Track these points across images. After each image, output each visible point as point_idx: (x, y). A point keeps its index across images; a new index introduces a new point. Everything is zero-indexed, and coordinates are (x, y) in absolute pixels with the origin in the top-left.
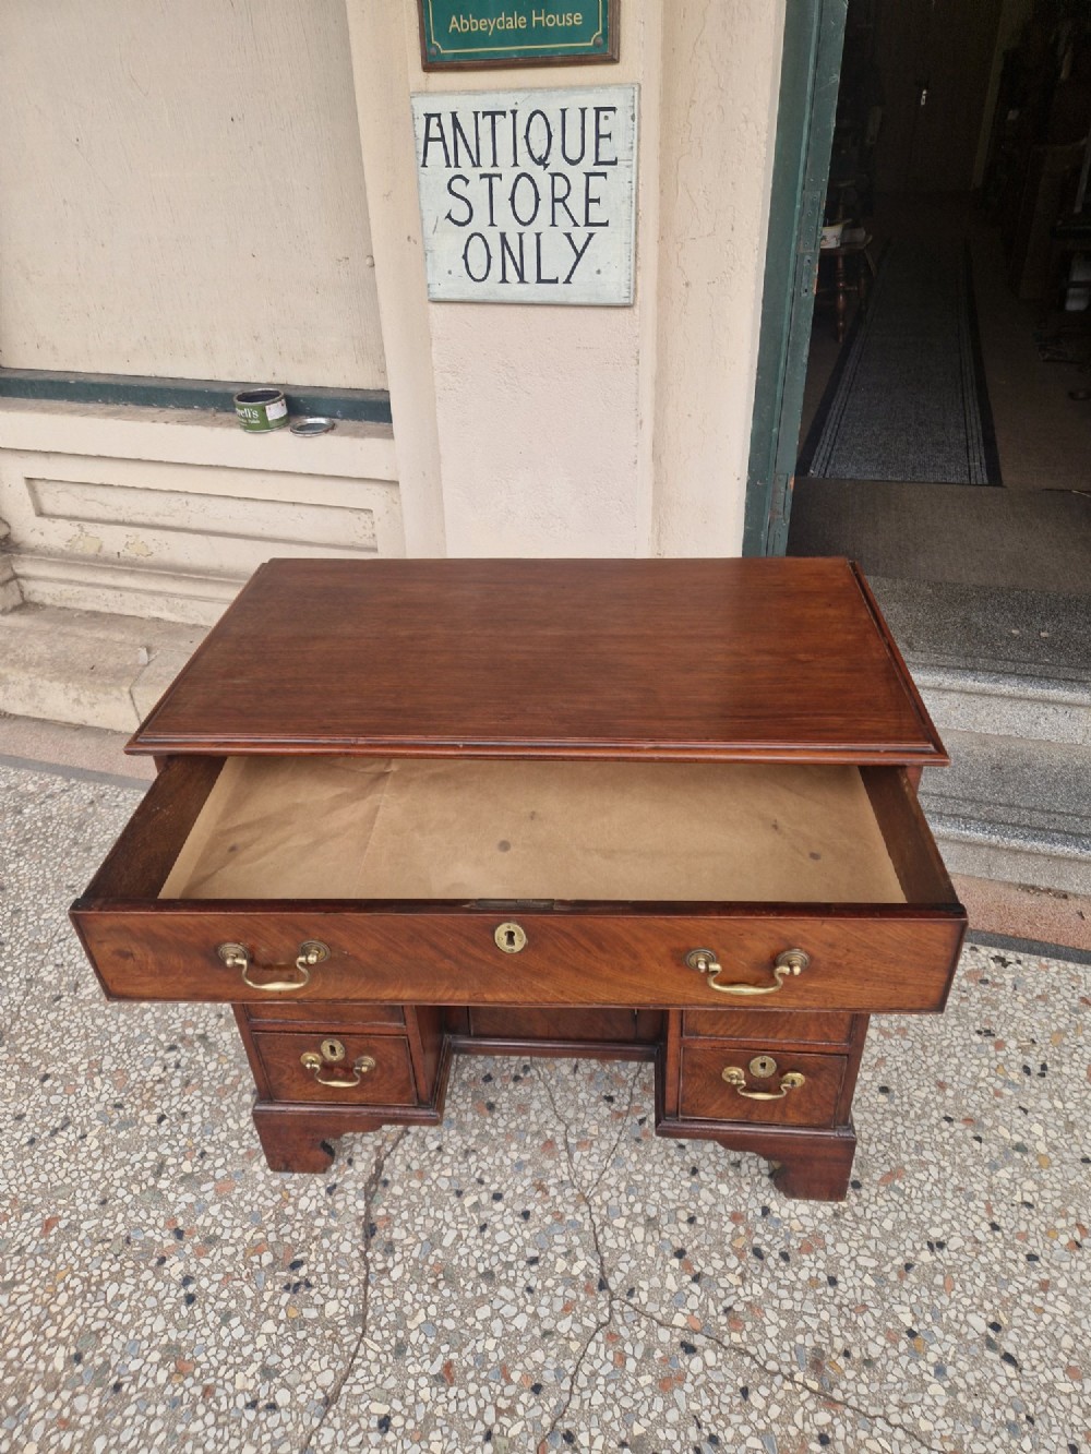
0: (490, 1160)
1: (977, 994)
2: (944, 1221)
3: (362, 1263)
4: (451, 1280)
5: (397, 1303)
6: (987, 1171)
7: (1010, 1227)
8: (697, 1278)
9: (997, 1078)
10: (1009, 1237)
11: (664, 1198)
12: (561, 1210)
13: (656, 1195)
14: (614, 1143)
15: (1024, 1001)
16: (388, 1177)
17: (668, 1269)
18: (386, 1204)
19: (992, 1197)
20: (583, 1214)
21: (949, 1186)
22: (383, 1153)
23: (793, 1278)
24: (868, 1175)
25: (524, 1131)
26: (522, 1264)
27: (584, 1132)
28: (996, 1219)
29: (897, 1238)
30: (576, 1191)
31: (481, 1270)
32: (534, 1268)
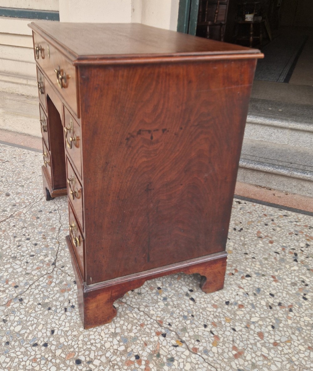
0: (30, 230)
12: (49, 244)
20: (56, 246)
25: (46, 224)
26: (28, 256)
30: (57, 241)
31: (13, 256)
32: (31, 257)
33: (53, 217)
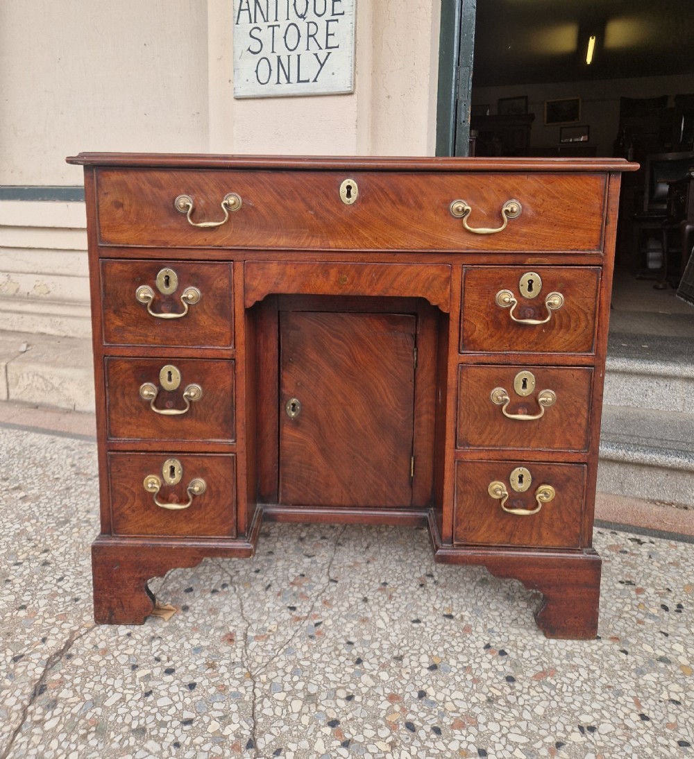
0: (172, 644)
1: (618, 559)
2: (594, 710)
3: (21, 715)
4: (101, 731)
5: (41, 748)
6: (633, 674)
7: (659, 718)
8: (346, 744)
9: (639, 612)
10: (659, 727)
11: (327, 680)
12: (227, 683)
13: (320, 677)
14: (289, 638)
15: (659, 565)
16: (74, 652)
17: (319, 734)
18: (63, 671)
19: (640, 694)
20: (246, 688)
21: (598, 684)
22: (76, 634)
23: (443, 748)
24: (522, 672)
25: (210, 625)
26: (176, 723)
27: (264, 629)
28: (644, 711)
29: (549, 722)
30: (245, 670)
31: (134, 726)
32: (187, 728)
33: (224, 604)
